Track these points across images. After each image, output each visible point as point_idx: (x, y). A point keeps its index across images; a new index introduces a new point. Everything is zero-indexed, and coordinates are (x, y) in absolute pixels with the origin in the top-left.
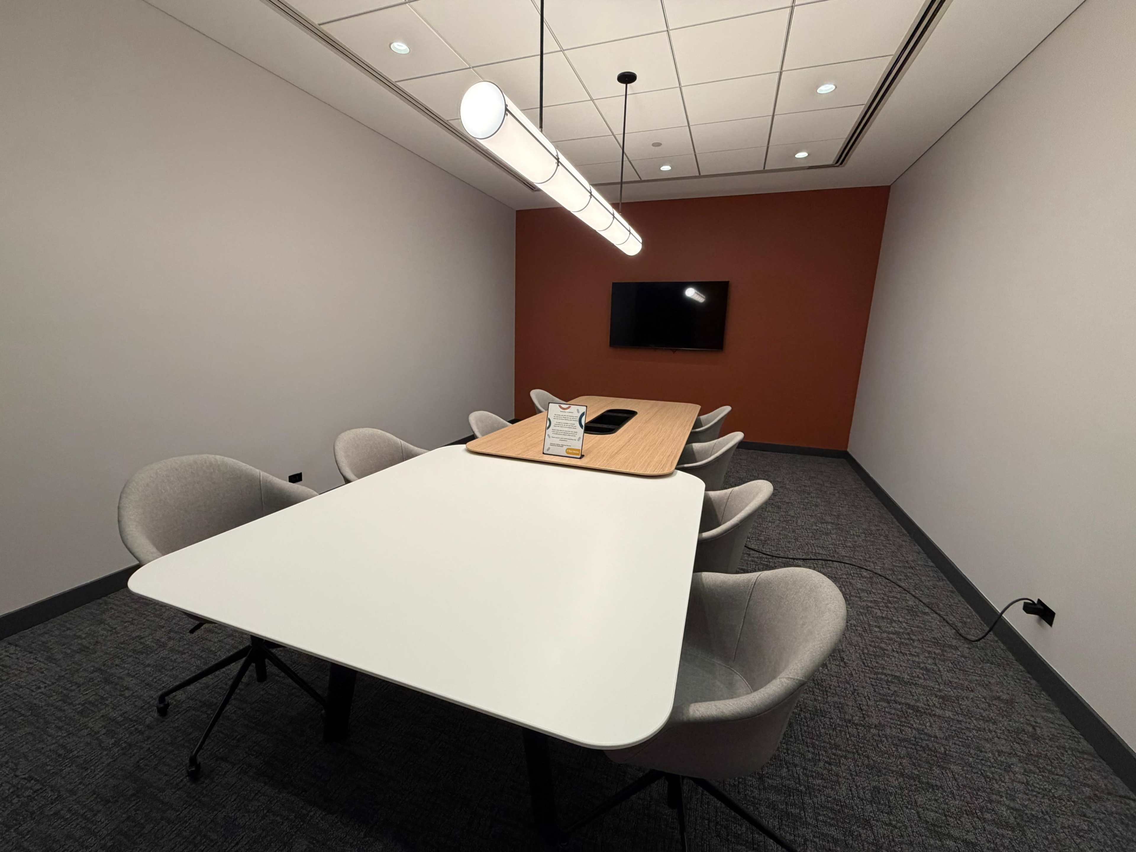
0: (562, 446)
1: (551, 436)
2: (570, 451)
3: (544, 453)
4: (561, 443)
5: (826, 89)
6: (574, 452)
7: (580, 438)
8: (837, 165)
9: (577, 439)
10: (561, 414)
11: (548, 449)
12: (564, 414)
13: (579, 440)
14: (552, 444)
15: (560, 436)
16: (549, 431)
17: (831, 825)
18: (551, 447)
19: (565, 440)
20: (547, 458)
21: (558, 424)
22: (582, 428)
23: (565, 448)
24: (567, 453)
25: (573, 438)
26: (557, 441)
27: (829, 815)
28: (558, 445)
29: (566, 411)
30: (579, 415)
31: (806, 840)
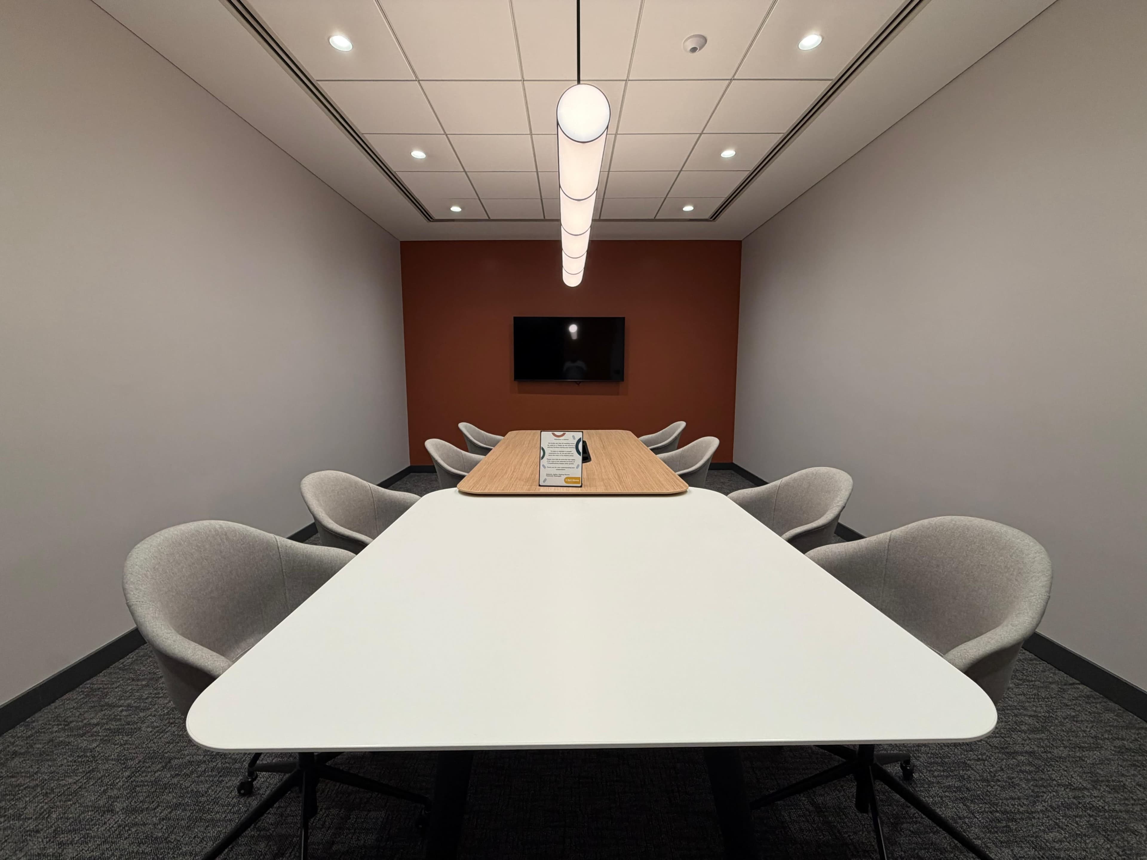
0: (560, 476)
1: (546, 467)
2: (569, 480)
3: (540, 486)
4: (558, 472)
5: (728, 153)
6: (573, 480)
7: (578, 465)
8: (711, 219)
9: (575, 467)
10: (555, 442)
11: (545, 480)
12: (558, 441)
13: (577, 467)
14: (548, 475)
15: (557, 466)
16: (544, 462)
17: (947, 777)
18: (547, 477)
19: (563, 469)
20: (543, 490)
21: (552, 454)
22: (580, 455)
23: (563, 477)
24: (566, 482)
25: (571, 466)
26: (553, 471)
27: (939, 768)
28: (555, 475)
29: (560, 438)
30: (575, 442)
31: (941, 797)
